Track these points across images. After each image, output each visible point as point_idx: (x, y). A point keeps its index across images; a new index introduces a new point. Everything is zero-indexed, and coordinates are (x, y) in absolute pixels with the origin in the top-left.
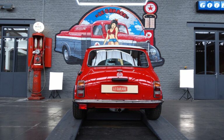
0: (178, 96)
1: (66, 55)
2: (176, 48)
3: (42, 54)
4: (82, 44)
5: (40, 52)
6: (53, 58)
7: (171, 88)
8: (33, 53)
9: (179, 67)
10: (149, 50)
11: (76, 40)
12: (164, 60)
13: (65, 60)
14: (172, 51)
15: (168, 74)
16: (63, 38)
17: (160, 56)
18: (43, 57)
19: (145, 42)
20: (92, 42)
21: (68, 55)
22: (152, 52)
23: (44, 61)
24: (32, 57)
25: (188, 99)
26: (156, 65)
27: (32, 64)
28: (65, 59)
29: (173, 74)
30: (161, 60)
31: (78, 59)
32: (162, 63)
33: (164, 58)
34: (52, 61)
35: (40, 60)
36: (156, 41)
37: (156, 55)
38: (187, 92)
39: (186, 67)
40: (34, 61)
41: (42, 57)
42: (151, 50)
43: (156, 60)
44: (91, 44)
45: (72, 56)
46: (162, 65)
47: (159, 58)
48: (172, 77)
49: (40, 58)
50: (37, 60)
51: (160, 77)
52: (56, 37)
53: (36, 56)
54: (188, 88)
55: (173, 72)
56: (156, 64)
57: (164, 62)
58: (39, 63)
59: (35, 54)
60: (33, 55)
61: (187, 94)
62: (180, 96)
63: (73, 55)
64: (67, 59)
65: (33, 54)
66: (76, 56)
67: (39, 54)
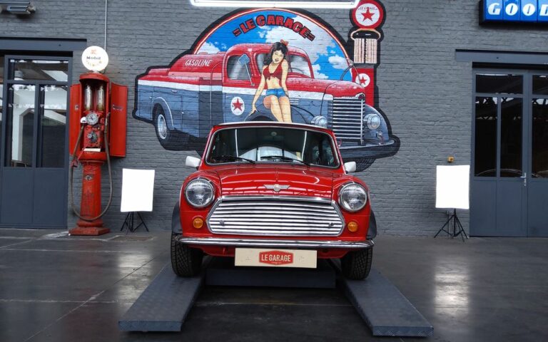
0: (430, 229)
1: (162, 128)
2: (428, 113)
3: (104, 125)
4: (200, 101)
5: (99, 119)
6: (129, 133)
7: (415, 210)
8: (81, 121)
9: (435, 158)
10: (363, 117)
11: (185, 90)
12: (399, 142)
13: (160, 140)
14: (419, 119)
15: (408, 176)
16: (154, 87)
17: (390, 132)
18: (105, 132)
19: (353, 98)
20: (224, 97)
21: (165, 128)
22: (369, 122)
23: (109, 142)
24: (80, 132)
25: (456, 235)
26: (378, 153)
27: (79, 148)
28: (158, 136)
29: (421, 175)
30: (392, 142)
31: (191, 137)
32: (393, 148)
33: (398, 136)
34: (129, 142)
35: (99, 141)
36: (380, 95)
37: (379, 129)
38: (453, 218)
39: (451, 159)
40: (85, 141)
41: (102, 133)
42: (367, 116)
43: (379, 141)
44: (223, 101)
45: (176, 131)
46: (393, 153)
47: (386, 138)
48: (419, 183)
49: (98, 134)
50: (92, 138)
51: (390, 182)
52: (136, 82)
53: (89, 130)
54: (455, 210)
55: (421, 171)
56: (380, 150)
57: (399, 146)
58: (97, 145)
59: (86, 125)
60: (82, 128)
61: (453, 223)
62: (434, 228)
63: (178, 127)
64: (164, 138)
65: (82, 124)
66: (186, 131)
67: (97, 124)
